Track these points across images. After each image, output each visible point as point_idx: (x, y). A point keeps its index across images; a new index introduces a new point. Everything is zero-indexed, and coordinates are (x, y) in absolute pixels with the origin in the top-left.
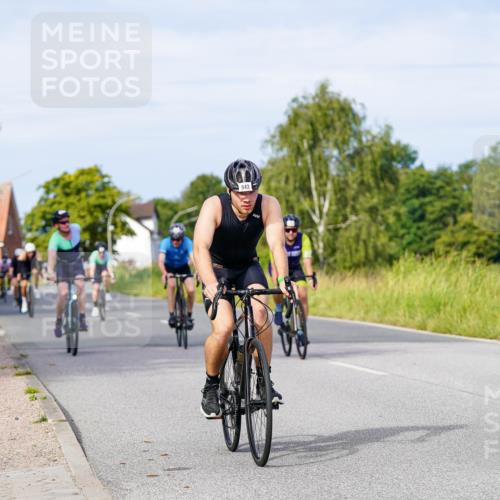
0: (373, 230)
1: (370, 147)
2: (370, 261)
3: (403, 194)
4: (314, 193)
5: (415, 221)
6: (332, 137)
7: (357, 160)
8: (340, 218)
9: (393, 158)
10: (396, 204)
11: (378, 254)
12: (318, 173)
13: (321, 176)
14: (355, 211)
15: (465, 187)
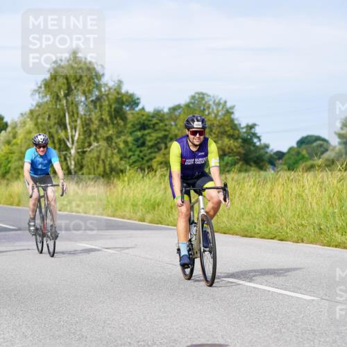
0: (109, 152)
1: (107, 95)
2: (107, 174)
3: (130, 128)
4: (68, 127)
5: (138, 147)
6: (81, 88)
7: (98, 104)
8: (86, 145)
9: (123, 103)
10: (125, 135)
11: (112, 170)
12: (71, 113)
13: (73, 115)
14: (96, 139)
15: (173, 123)
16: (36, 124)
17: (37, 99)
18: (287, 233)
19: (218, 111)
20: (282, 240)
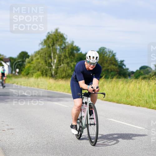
1: (68, 46)
2: (66, 77)
3: (76, 59)
4: (52, 58)
7: (64, 50)
8: (59, 65)
9: (74, 50)
10: (74, 62)
11: (68, 75)
13: (54, 53)
14: (63, 63)
16: (40, 56)
17: (41, 47)
18: (134, 103)
19: (110, 55)
20: (132, 105)
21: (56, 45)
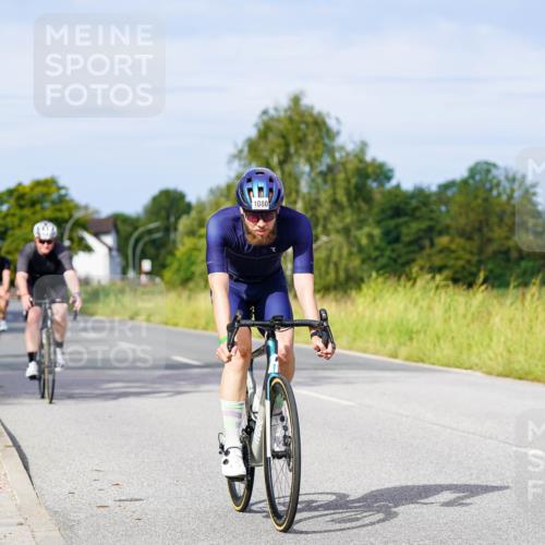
1: (344, 164)
2: (341, 284)
3: (377, 214)
5: (389, 243)
6: (304, 153)
7: (329, 178)
9: (367, 176)
10: (369, 226)
11: (349, 278)
13: (290, 194)
14: (326, 232)
15: (443, 208)
17: (236, 168)
19: (513, 191)
21: (295, 159)
